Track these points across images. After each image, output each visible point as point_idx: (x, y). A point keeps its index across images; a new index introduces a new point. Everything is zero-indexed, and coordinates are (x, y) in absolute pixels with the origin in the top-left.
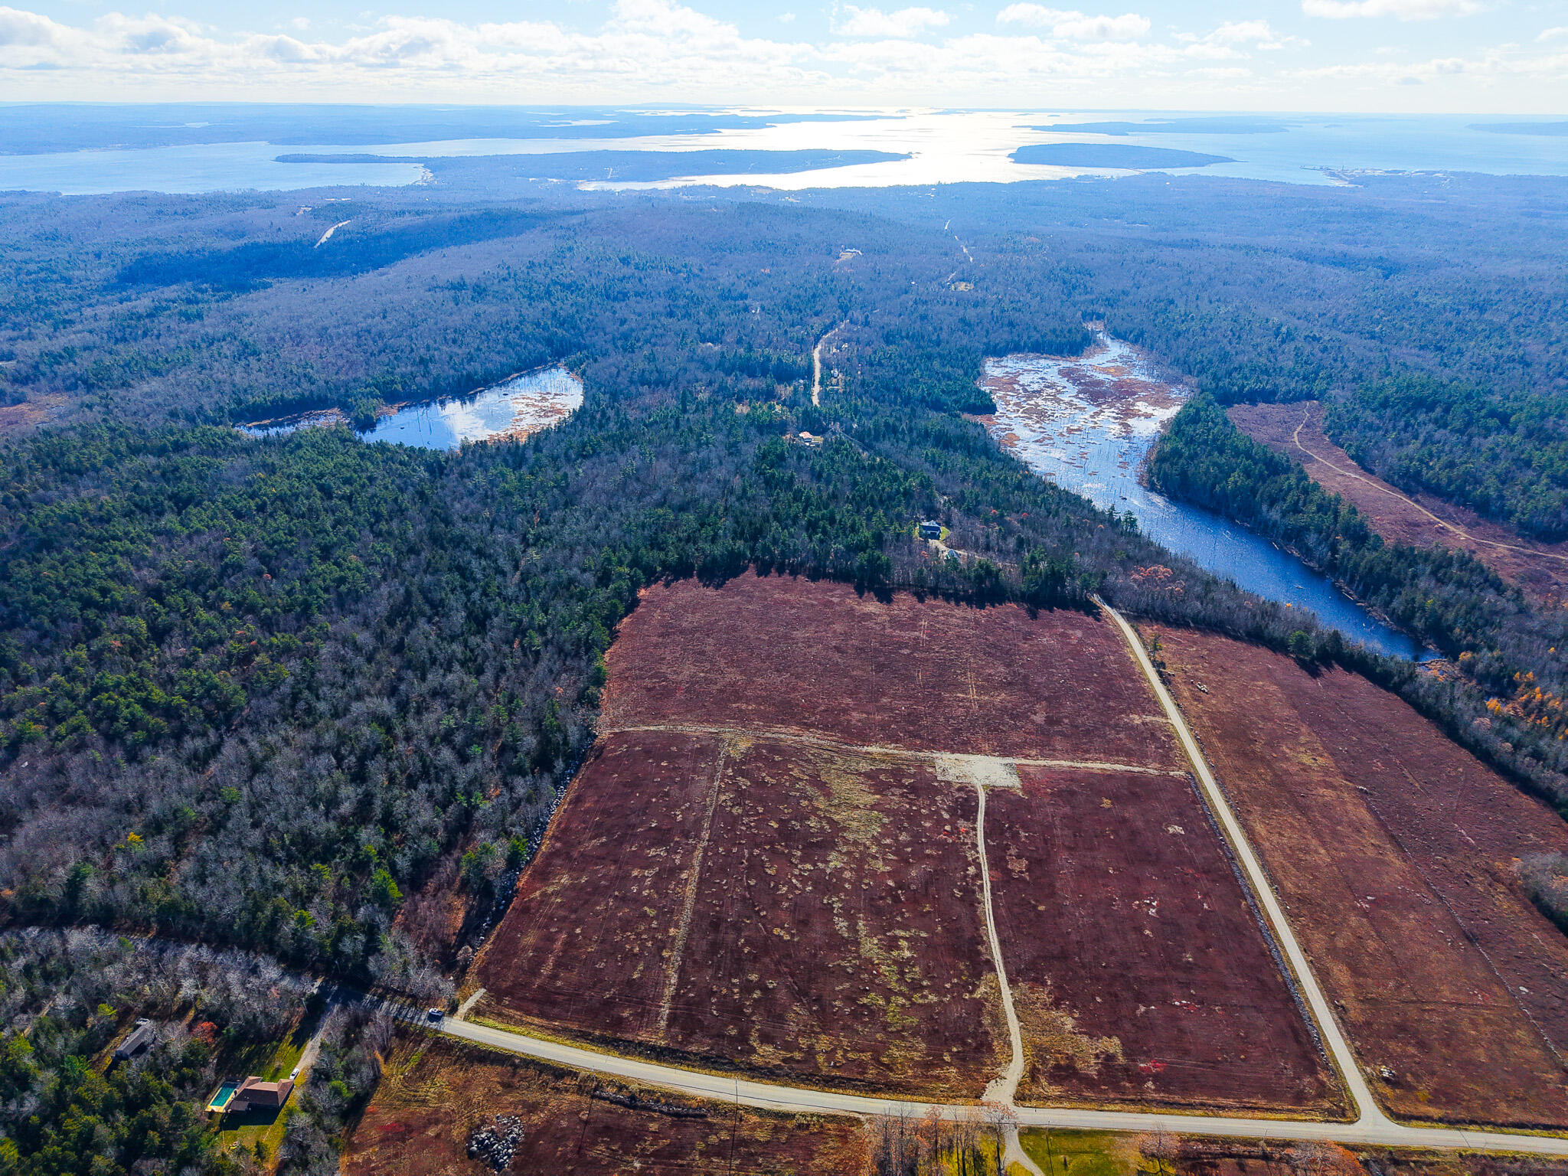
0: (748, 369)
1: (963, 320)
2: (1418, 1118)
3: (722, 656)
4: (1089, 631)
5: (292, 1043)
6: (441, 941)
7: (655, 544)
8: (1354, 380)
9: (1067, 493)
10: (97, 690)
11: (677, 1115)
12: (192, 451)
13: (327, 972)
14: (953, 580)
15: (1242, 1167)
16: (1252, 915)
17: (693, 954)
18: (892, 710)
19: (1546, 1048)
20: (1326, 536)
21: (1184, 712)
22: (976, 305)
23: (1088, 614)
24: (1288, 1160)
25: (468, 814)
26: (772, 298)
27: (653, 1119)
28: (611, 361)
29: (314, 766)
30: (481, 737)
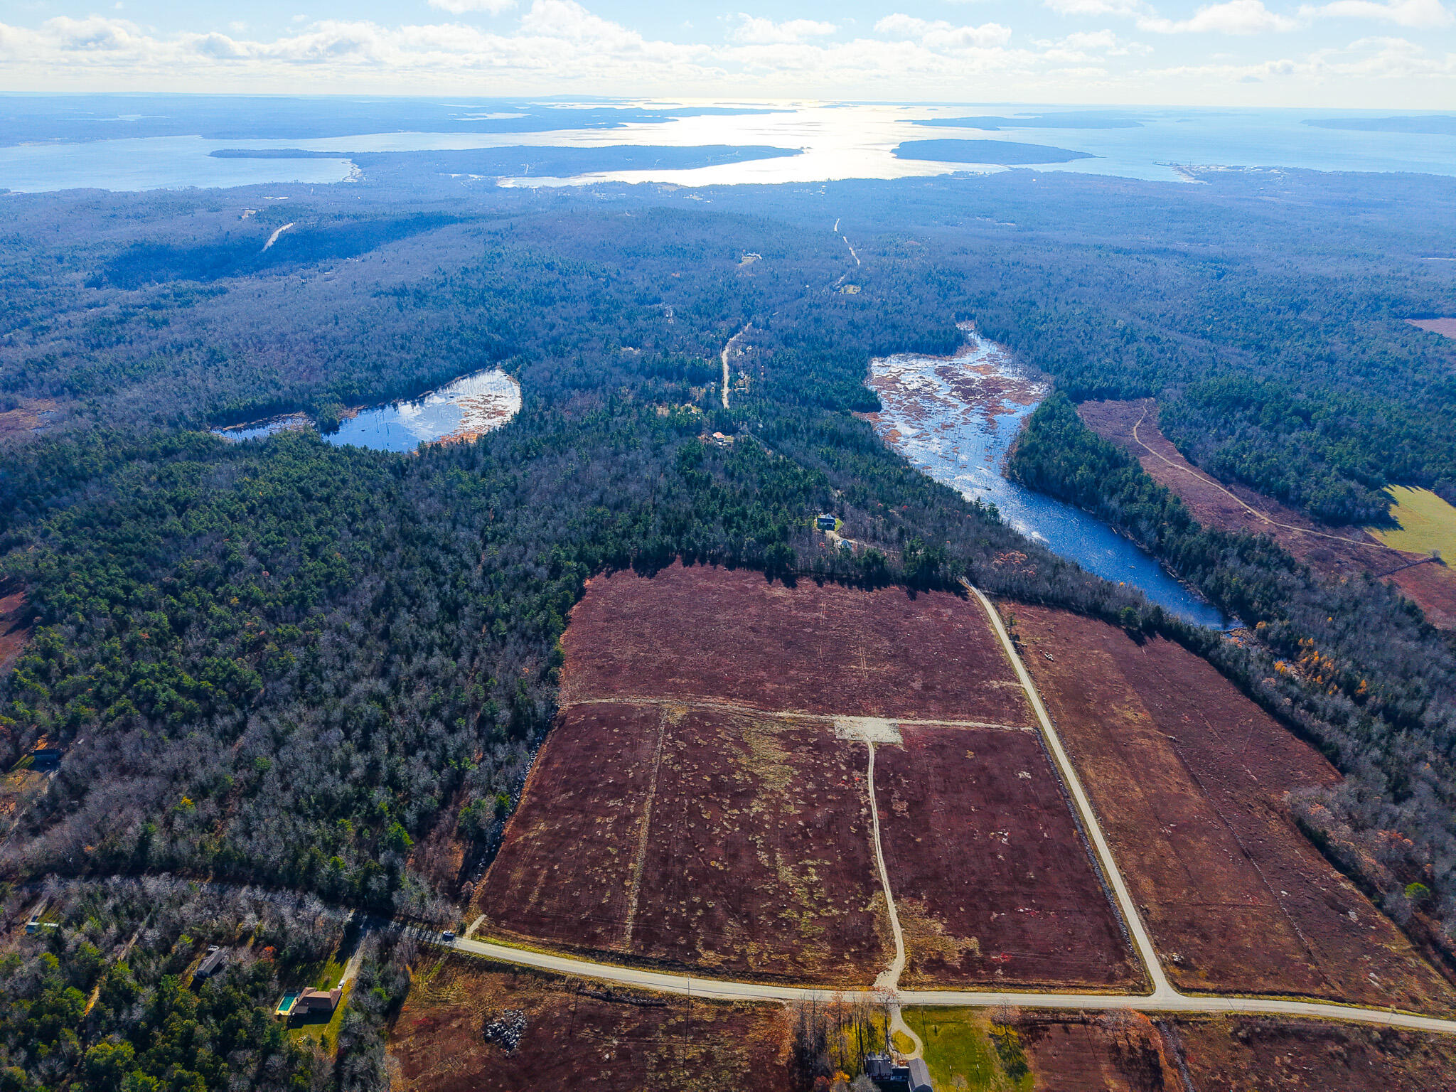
0: (666, 372)
1: (851, 323)
2: (1198, 990)
3: (658, 638)
4: (958, 610)
5: (336, 961)
6: (447, 878)
7: (595, 539)
8: (1184, 380)
9: (941, 486)
10: (135, 677)
11: (643, 1005)
12: (180, 456)
13: (356, 905)
14: (846, 567)
15: (1066, 1030)
16: (1081, 841)
17: (648, 882)
18: (799, 681)
19: (1296, 935)
20: (1154, 521)
21: (1033, 677)
22: (863, 307)
23: (957, 594)
24: (1099, 1023)
25: (460, 774)
26: (683, 302)
27: (625, 1009)
28: (544, 365)
29: (328, 739)
30: (464, 711)
